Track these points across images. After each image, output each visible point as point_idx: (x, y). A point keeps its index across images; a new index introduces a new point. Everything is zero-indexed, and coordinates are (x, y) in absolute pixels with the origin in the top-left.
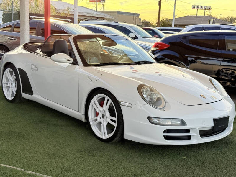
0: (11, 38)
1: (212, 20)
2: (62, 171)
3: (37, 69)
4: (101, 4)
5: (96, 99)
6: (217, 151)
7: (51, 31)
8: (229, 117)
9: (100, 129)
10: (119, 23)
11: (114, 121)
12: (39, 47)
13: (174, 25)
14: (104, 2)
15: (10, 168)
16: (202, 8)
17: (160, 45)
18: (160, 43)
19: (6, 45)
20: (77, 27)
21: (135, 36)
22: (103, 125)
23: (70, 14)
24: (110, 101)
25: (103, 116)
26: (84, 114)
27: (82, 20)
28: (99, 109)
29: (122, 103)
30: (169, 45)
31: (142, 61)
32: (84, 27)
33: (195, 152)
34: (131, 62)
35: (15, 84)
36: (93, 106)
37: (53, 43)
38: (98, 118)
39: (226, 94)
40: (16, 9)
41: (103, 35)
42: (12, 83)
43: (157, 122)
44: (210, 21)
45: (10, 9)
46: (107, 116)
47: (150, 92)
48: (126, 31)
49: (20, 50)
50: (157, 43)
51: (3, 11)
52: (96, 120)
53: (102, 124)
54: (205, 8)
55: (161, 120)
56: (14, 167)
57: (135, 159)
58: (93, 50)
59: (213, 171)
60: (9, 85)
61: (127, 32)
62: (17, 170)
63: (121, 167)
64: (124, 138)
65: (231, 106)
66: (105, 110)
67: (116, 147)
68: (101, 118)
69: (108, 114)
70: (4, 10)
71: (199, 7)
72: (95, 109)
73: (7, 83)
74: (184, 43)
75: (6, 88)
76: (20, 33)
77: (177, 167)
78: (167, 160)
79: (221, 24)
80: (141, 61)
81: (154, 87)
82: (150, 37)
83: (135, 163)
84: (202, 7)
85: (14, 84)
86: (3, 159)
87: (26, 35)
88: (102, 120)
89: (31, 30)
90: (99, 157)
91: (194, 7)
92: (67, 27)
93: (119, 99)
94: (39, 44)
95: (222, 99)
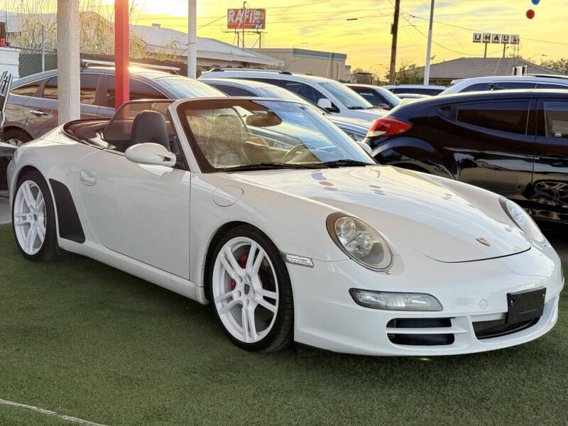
0: (37, 112)
1: (520, 69)
2: (147, 417)
3: (92, 180)
4: (254, 32)
5: (229, 249)
6: (519, 373)
7: (131, 93)
8: (545, 290)
9: (239, 320)
10: (294, 75)
11: (272, 301)
12: (99, 130)
13: (430, 81)
14: (263, 27)
15: (25, 408)
16: (496, 41)
17: (388, 125)
18: (389, 119)
19: (26, 129)
20: (193, 85)
21: (333, 105)
22: (247, 311)
23: (178, 57)
24: (262, 252)
25: (247, 289)
26: (203, 285)
27: (208, 69)
28: (237, 272)
29: (289, 257)
30: (409, 126)
31: (340, 161)
32: (210, 85)
33: (464, 374)
34: (316, 163)
35: (43, 218)
36: (222, 265)
37: (132, 121)
38: (234, 293)
39: (540, 237)
40: (51, 45)
41: (250, 101)
42: (37, 214)
43: (373, 302)
44: (516, 69)
45: (36, 45)
46: (256, 289)
47: (356, 230)
48: (311, 94)
49: (55, 137)
50: (382, 121)
51: (21, 49)
52: (231, 298)
53: (243, 309)
54: (505, 40)
55: (381, 295)
56: (34, 408)
57: (321, 390)
58: (224, 134)
59: (506, 417)
60: (28, 220)
61: (315, 97)
62: (39, 413)
63: (287, 407)
64: (295, 340)
65: (553, 265)
66: (249, 273)
67: (276, 362)
68: (240, 295)
69: (257, 284)
70: (22, 47)
71: (489, 38)
72: (227, 274)
73: (24, 215)
74: (446, 120)
75: (22, 227)
76: (57, 99)
77: (419, 409)
78: (397, 391)
79: (537, 76)
80: (337, 160)
81: (365, 219)
82: (368, 108)
83: (320, 398)
84: (497, 38)
85: (41, 218)
86: (10, 389)
87: (71, 103)
88: (243, 299)
89: (83, 93)
90: (234, 384)
91: (478, 37)
92: (169, 85)
93: (282, 247)
94: (100, 123)
95: (530, 249)
